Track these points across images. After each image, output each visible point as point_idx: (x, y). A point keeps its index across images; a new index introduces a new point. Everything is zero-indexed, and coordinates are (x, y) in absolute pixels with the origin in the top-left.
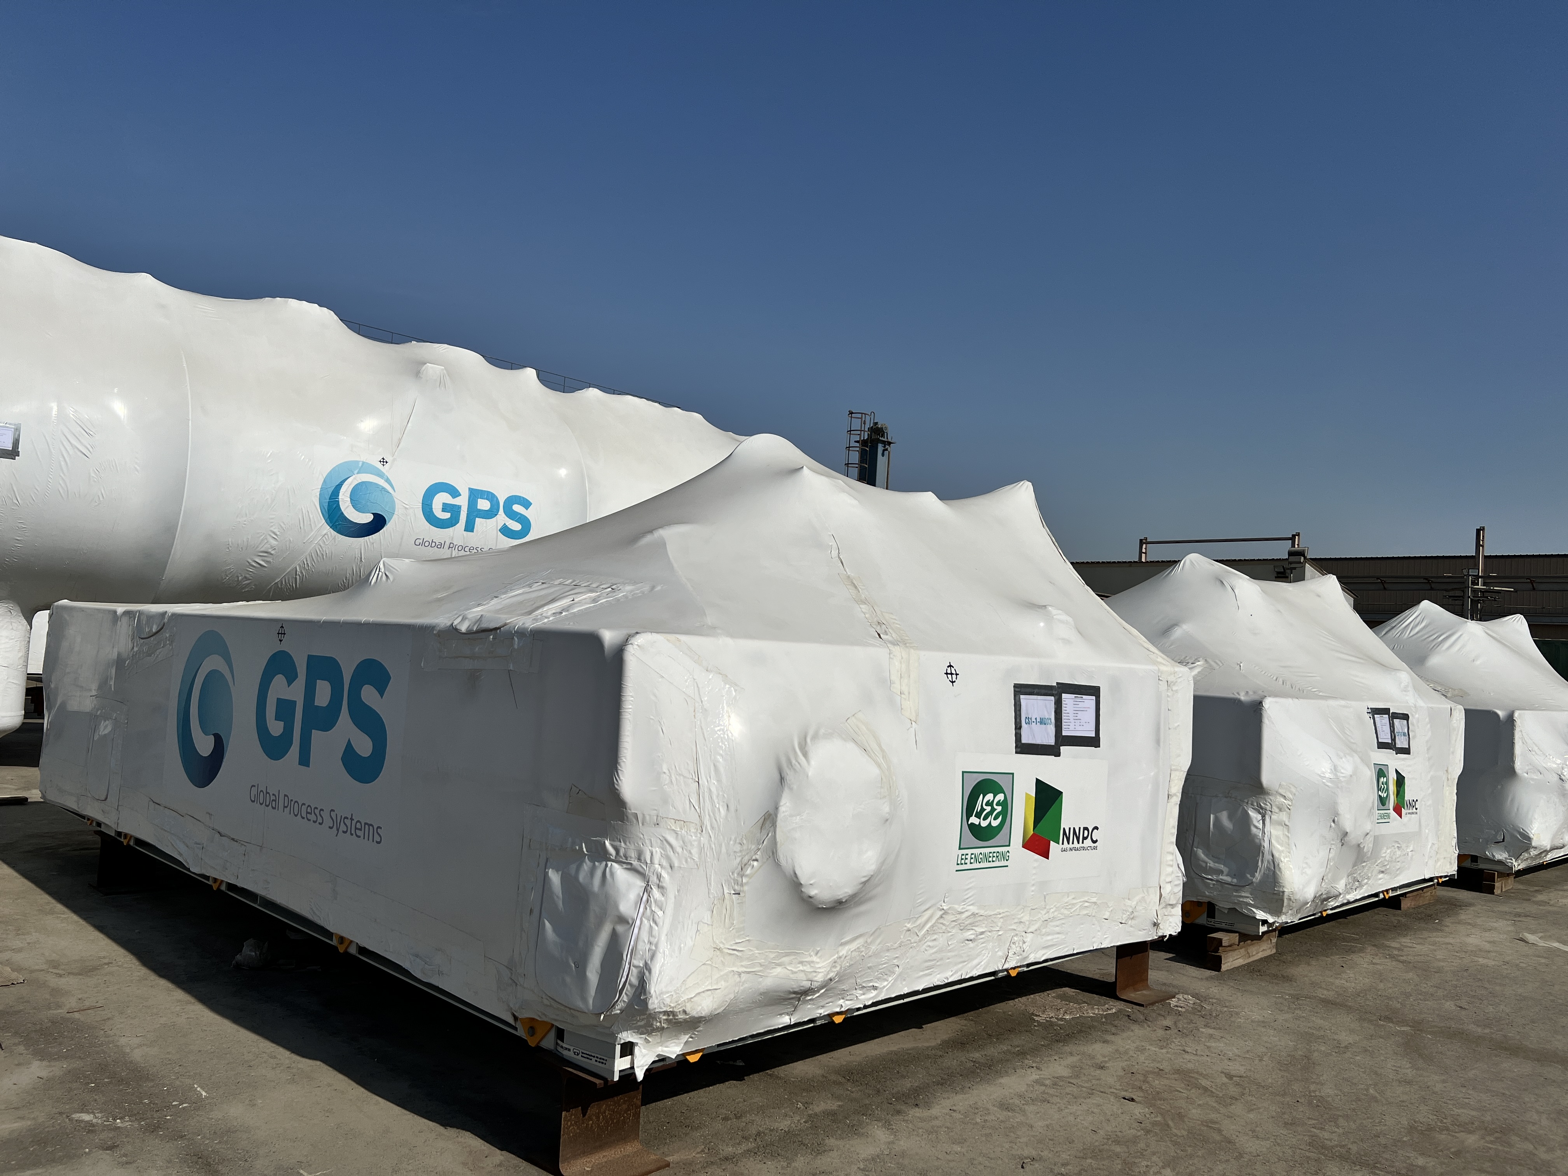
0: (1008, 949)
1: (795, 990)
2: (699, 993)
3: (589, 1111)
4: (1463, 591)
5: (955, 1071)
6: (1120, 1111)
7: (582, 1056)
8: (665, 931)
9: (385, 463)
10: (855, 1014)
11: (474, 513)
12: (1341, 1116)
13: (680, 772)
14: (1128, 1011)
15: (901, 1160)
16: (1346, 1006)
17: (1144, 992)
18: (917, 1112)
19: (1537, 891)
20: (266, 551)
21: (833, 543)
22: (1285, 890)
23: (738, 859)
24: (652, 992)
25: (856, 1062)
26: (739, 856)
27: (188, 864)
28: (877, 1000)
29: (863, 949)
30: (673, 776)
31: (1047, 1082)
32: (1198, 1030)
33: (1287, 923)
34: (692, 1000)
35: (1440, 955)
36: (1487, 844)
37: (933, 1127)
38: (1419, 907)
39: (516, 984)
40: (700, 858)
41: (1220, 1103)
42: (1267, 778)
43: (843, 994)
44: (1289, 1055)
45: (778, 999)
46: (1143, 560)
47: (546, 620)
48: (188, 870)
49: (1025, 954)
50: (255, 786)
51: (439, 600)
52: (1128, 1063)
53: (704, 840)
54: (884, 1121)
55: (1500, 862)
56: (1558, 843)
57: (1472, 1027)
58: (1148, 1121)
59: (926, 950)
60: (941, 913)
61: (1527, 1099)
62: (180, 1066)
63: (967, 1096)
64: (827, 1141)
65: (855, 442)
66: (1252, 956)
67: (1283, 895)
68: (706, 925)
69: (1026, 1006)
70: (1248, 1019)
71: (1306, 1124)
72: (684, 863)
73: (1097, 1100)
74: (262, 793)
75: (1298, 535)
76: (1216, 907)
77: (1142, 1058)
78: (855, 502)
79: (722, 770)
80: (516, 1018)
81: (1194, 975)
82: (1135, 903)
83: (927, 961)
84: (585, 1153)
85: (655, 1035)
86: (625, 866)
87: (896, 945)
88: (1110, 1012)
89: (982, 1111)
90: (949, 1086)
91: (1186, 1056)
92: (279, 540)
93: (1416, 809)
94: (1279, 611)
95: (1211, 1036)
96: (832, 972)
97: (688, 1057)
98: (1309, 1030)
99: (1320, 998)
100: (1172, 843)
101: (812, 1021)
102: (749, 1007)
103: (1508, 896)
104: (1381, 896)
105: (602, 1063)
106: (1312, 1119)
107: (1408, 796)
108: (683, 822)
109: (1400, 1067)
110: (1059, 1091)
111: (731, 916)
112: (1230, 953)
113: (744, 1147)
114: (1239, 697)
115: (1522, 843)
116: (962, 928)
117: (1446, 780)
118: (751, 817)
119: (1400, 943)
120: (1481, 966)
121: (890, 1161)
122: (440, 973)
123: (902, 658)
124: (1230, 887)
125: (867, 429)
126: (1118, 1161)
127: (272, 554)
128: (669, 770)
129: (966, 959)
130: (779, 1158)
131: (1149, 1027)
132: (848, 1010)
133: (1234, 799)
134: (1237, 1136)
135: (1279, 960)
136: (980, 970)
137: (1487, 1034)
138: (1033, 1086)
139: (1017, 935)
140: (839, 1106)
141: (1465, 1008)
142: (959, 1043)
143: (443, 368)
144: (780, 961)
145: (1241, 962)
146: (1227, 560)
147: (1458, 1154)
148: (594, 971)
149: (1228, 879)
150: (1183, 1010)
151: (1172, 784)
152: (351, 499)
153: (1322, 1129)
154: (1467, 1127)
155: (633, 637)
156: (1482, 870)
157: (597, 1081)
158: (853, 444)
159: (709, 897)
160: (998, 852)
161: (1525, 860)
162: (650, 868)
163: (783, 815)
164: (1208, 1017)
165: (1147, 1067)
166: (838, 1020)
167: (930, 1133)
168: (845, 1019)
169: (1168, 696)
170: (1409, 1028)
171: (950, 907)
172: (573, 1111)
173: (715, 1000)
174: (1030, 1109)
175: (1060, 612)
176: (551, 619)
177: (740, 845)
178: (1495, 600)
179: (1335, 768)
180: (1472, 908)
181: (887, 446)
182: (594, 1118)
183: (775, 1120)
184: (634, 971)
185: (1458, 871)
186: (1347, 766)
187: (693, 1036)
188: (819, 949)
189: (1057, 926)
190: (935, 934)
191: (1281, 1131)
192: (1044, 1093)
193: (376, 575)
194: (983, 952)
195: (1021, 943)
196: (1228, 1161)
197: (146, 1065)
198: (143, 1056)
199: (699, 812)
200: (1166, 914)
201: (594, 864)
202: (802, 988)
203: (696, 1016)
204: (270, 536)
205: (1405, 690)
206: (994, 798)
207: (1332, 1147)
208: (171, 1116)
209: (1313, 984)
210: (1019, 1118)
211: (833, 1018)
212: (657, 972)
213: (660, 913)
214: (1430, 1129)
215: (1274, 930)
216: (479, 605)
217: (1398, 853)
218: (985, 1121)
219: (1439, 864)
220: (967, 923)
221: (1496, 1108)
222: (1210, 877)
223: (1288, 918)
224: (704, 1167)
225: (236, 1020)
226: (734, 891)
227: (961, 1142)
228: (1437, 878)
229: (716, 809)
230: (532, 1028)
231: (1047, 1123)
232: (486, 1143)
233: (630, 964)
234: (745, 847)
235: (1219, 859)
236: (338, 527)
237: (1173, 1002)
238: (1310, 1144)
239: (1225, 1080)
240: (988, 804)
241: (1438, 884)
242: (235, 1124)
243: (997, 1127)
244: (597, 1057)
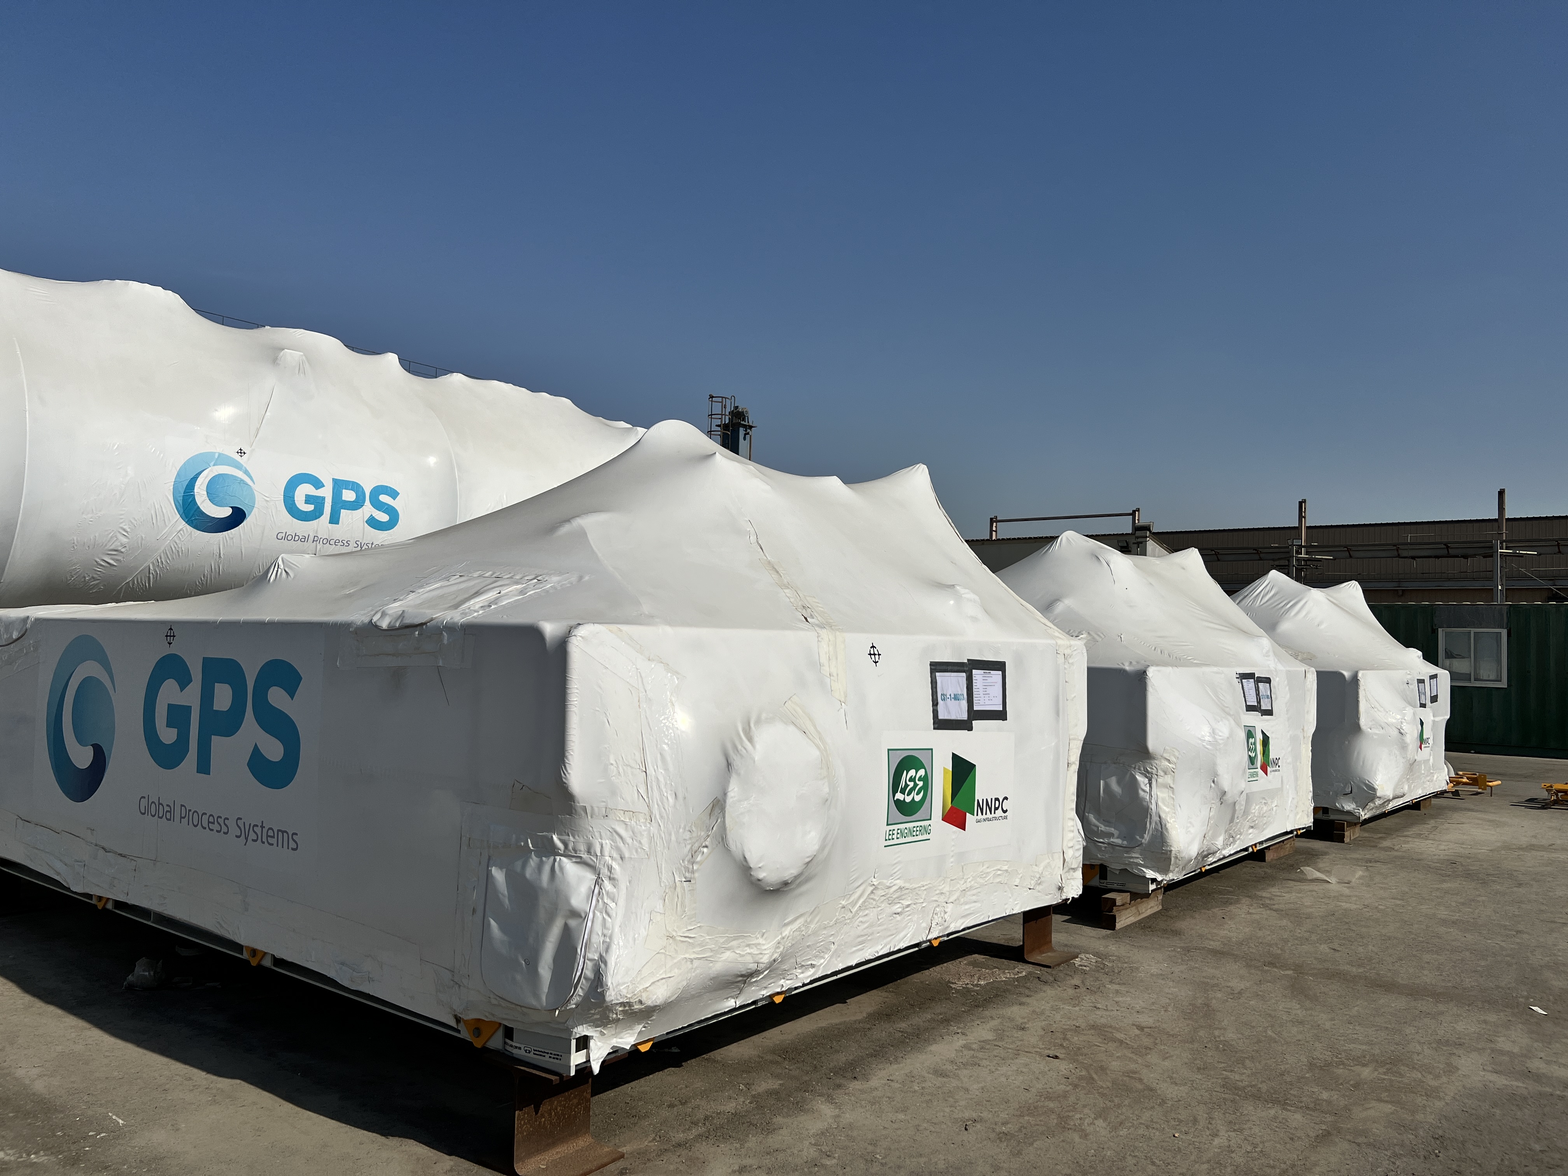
0: (932, 920)
1: (743, 973)
2: (653, 983)
3: (541, 1108)
4: (1289, 561)
5: (885, 1042)
6: (1047, 1069)
7: (534, 1054)
8: (619, 921)
9: (243, 454)
10: (793, 993)
11: (339, 505)
12: (1247, 1058)
13: (627, 763)
14: (1037, 974)
15: (849, 1132)
16: (1234, 955)
17: (1049, 954)
18: (855, 1086)
19: (1380, 838)
20: (116, 549)
21: (749, 528)
22: (1172, 849)
23: (689, 847)
24: (609, 984)
25: (788, 1040)
26: (689, 844)
27: (68, 883)
28: (815, 977)
29: (803, 929)
30: (620, 768)
31: (974, 1046)
32: (1105, 986)
33: (1174, 880)
34: (648, 989)
35: (1307, 902)
36: (1337, 796)
37: (874, 1098)
38: (1280, 858)
39: (460, 986)
40: (650, 848)
41: (1136, 1054)
42: (1153, 743)
43: (784, 975)
44: (1190, 1004)
45: (727, 983)
46: (994, 538)
47: (476, 614)
48: (68, 889)
49: (946, 924)
50: (144, 797)
51: (350, 596)
52: (1047, 1022)
53: (654, 829)
54: (826, 1096)
55: (1349, 813)
56: (1399, 793)
57: (1347, 968)
58: (1074, 1075)
59: (858, 926)
60: (872, 888)
61: (1408, 1031)
62: (89, 1094)
63: (901, 1065)
64: (774, 1120)
65: (716, 426)
66: (1142, 913)
67: (1170, 854)
68: (659, 914)
69: (941, 975)
70: (1148, 973)
71: (1217, 1067)
72: (635, 853)
73: (1022, 1060)
74: (153, 805)
75: (1138, 510)
76: (1108, 869)
77: (1058, 1017)
78: (768, 487)
79: (668, 759)
80: (458, 1020)
81: (1091, 935)
82: (1042, 868)
83: (859, 937)
84: (538, 1151)
85: (611, 1027)
86: (574, 860)
87: (832, 923)
88: (1020, 975)
89: (918, 1079)
90: (883, 1057)
91: (1098, 1012)
92: (130, 537)
93: (1279, 766)
94: (1151, 584)
95: (1117, 992)
96: (776, 952)
97: (639, 1047)
98: (1204, 979)
99: (1209, 948)
100: (1072, 809)
101: (754, 1003)
102: (700, 992)
103: (1358, 843)
104: (1250, 850)
105: (557, 1059)
106: (1221, 1062)
107: (1272, 755)
108: (631, 813)
109: (1291, 1009)
110: (987, 1054)
111: (682, 904)
112: (1124, 912)
113: (695, 1132)
114: (1124, 667)
115: (1368, 793)
116: (890, 902)
117: (1302, 738)
118: (700, 802)
119: (1270, 893)
120: (1345, 910)
121: (840, 1134)
122: (370, 980)
123: (829, 641)
124: (1121, 848)
125: (727, 413)
126: (1053, 1116)
127: (122, 552)
128: (616, 762)
129: (894, 932)
130: (731, 1140)
131: (1060, 987)
132: (788, 989)
133: (1122, 765)
134: (1157, 1084)
135: (1166, 916)
136: (907, 942)
137: (1362, 973)
138: (962, 1051)
139: (939, 905)
140: (780, 1085)
141: (1338, 950)
142: (884, 1015)
143: (302, 354)
144: (729, 945)
145: (1132, 920)
146: (1096, 535)
147: (1357, 1086)
148: (547, 967)
149: (1119, 841)
150: (1088, 969)
151: (1071, 754)
152: (207, 493)
153: (1232, 1071)
154: (1360, 1061)
155: (575, 628)
156: (1333, 821)
157: (553, 1078)
158: (714, 428)
159: (661, 886)
160: (921, 826)
161: (1371, 810)
162: (600, 861)
163: (731, 800)
164: (1112, 974)
165: (1064, 1025)
166: (778, 1000)
167: (873, 1104)
168: (784, 998)
169: (1065, 668)
170: (1292, 972)
171: (879, 883)
172: (526, 1110)
173: (669, 988)
174: (964, 1073)
175: (967, 591)
176: (481, 612)
177: (689, 833)
178: (1317, 568)
179: (1213, 732)
180: (1327, 857)
181: (748, 430)
182: (546, 1115)
183: (720, 1103)
184: (589, 964)
185: (1314, 823)
186: (1224, 729)
187: (647, 1025)
188: (764, 931)
189: (974, 895)
190: (867, 909)
191: (1196, 1076)
192: (973, 1057)
193: (275, 572)
194: (909, 924)
195: (943, 913)
196: (1153, 1108)
197: (51, 1096)
198: (45, 1087)
199: (648, 802)
200: (1069, 878)
201: (542, 859)
202: (749, 971)
203: (652, 1005)
204: (119, 532)
205: (1267, 655)
206: (916, 774)
207: (1244, 1088)
208: (89, 1147)
209: (1201, 936)
210: (955, 1083)
211: (774, 999)
212: (613, 964)
213: (613, 905)
214: (1328, 1064)
215: (1160, 888)
216: (395, 600)
217: (1265, 808)
218: (923, 1088)
219: (1298, 817)
220: (894, 897)
221: (1382, 1041)
222: (1102, 840)
223: (1174, 876)
224: (659, 1155)
225: (139, 1043)
226: (685, 878)
227: (904, 1110)
228: (1296, 830)
229: (664, 798)
230: (477, 1029)
231: (981, 1085)
232: (432, 1149)
233: (584, 957)
234: (694, 835)
235: (1110, 822)
236: (195, 522)
237: (1077, 961)
238: (1223, 1086)
239: (1137, 1032)
240: (911, 780)
241: (1297, 836)
242: (162, 1151)
243: (935, 1093)
244: (551, 1054)
